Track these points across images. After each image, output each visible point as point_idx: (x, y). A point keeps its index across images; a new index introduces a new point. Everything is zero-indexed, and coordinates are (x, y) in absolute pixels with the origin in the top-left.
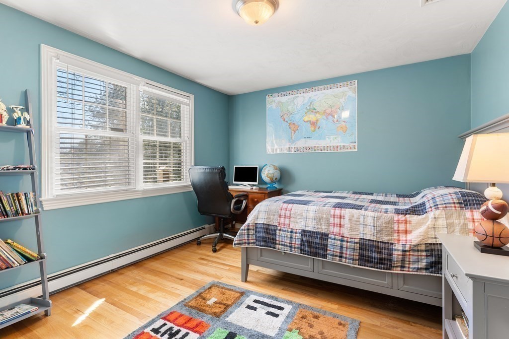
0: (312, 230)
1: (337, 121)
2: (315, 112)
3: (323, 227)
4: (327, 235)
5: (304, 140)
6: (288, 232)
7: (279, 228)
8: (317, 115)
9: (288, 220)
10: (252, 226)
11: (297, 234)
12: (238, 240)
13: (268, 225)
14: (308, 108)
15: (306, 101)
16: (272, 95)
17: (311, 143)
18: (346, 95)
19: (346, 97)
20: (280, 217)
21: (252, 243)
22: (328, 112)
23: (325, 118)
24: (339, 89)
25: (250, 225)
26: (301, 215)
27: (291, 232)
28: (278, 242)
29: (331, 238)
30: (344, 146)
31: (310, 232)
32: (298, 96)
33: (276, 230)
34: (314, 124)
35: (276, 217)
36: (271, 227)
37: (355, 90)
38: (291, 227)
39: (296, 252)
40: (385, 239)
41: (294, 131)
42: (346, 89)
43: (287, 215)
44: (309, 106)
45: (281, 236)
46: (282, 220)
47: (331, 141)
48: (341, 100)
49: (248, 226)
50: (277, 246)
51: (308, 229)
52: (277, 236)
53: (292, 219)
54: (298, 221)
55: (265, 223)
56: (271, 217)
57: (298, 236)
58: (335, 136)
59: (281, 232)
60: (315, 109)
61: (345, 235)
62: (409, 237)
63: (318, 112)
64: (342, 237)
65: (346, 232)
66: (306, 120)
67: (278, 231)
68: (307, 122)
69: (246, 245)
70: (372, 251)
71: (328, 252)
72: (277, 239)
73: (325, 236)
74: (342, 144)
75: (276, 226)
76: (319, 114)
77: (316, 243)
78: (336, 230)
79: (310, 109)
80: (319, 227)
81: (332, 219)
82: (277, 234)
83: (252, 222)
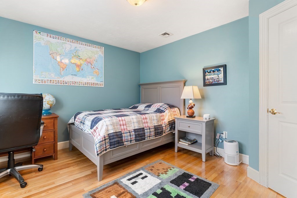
0: (138, 128)
1: (93, 68)
2: (79, 59)
3: (141, 125)
4: (143, 128)
5: (71, 76)
6: (128, 133)
7: (122, 132)
8: (81, 61)
9: (125, 126)
10: (107, 137)
11: (132, 133)
12: (100, 151)
13: (116, 132)
14: (74, 54)
15: (73, 48)
16: (40, 33)
17: (77, 79)
18: (98, 54)
19: (98, 55)
20: (121, 126)
21: (108, 149)
22: (88, 60)
23: (86, 64)
24: (94, 48)
25: (106, 136)
26: (131, 122)
27: (130, 132)
28: (124, 141)
29: (146, 129)
30: (97, 83)
31: (137, 129)
32: (66, 43)
33: (122, 134)
34: (78, 66)
35: (119, 126)
36: (118, 134)
37: (103, 52)
38: (128, 130)
39: (134, 142)
40: (160, 124)
41: (63, 68)
42: (98, 50)
43: (124, 123)
44: (75, 53)
45: (125, 136)
46: (122, 127)
47: (90, 79)
48: (95, 56)
49: (105, 137)
50: (125, 143)
51: (136, 128)
52: (123, 137)
53: (127, 125)
54: (130, 125)
55: (114, 132)
56: (116, 127)
57: (133, 133)
58: (92, 77)
59: (124, 134)
60: (79, 56)
61: (150, 126)
62: (165, 121)
63: (82, 59)
64: (149, 127)
65: (149, 125)
66: (73, 62)
67: (123, 134)
68: (74, 64)
69: (104, 151)
70: (158, 130)
71: (146, 136)
72: (123, 139)
73: (143, 129)
74: (96, 82)
75: (121, 132)
76: (82, 60)
77: (141, 134)
78: (146, 125)
79: (75, 55)
80: (140, 125)
81: (143, 120)
82: (123, 136)
83: (106, 134)
